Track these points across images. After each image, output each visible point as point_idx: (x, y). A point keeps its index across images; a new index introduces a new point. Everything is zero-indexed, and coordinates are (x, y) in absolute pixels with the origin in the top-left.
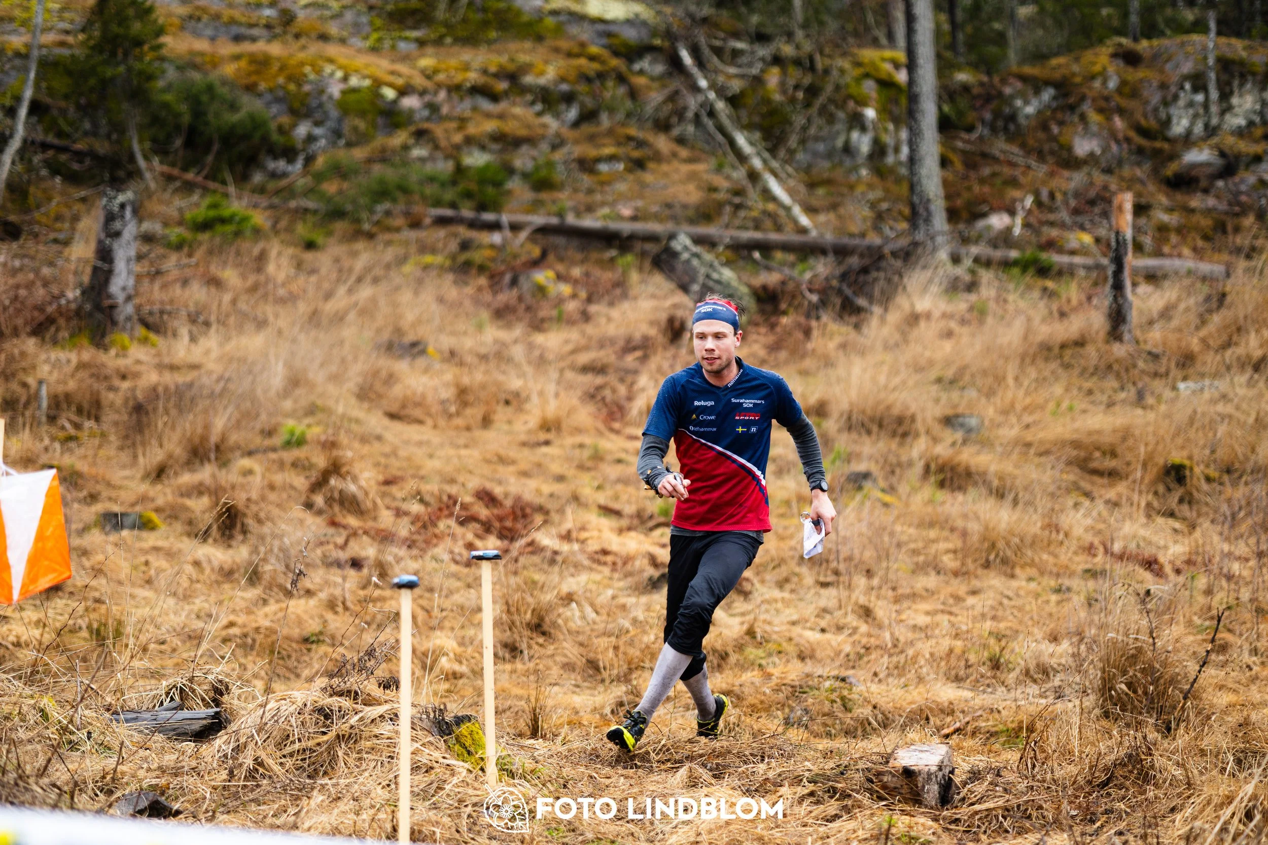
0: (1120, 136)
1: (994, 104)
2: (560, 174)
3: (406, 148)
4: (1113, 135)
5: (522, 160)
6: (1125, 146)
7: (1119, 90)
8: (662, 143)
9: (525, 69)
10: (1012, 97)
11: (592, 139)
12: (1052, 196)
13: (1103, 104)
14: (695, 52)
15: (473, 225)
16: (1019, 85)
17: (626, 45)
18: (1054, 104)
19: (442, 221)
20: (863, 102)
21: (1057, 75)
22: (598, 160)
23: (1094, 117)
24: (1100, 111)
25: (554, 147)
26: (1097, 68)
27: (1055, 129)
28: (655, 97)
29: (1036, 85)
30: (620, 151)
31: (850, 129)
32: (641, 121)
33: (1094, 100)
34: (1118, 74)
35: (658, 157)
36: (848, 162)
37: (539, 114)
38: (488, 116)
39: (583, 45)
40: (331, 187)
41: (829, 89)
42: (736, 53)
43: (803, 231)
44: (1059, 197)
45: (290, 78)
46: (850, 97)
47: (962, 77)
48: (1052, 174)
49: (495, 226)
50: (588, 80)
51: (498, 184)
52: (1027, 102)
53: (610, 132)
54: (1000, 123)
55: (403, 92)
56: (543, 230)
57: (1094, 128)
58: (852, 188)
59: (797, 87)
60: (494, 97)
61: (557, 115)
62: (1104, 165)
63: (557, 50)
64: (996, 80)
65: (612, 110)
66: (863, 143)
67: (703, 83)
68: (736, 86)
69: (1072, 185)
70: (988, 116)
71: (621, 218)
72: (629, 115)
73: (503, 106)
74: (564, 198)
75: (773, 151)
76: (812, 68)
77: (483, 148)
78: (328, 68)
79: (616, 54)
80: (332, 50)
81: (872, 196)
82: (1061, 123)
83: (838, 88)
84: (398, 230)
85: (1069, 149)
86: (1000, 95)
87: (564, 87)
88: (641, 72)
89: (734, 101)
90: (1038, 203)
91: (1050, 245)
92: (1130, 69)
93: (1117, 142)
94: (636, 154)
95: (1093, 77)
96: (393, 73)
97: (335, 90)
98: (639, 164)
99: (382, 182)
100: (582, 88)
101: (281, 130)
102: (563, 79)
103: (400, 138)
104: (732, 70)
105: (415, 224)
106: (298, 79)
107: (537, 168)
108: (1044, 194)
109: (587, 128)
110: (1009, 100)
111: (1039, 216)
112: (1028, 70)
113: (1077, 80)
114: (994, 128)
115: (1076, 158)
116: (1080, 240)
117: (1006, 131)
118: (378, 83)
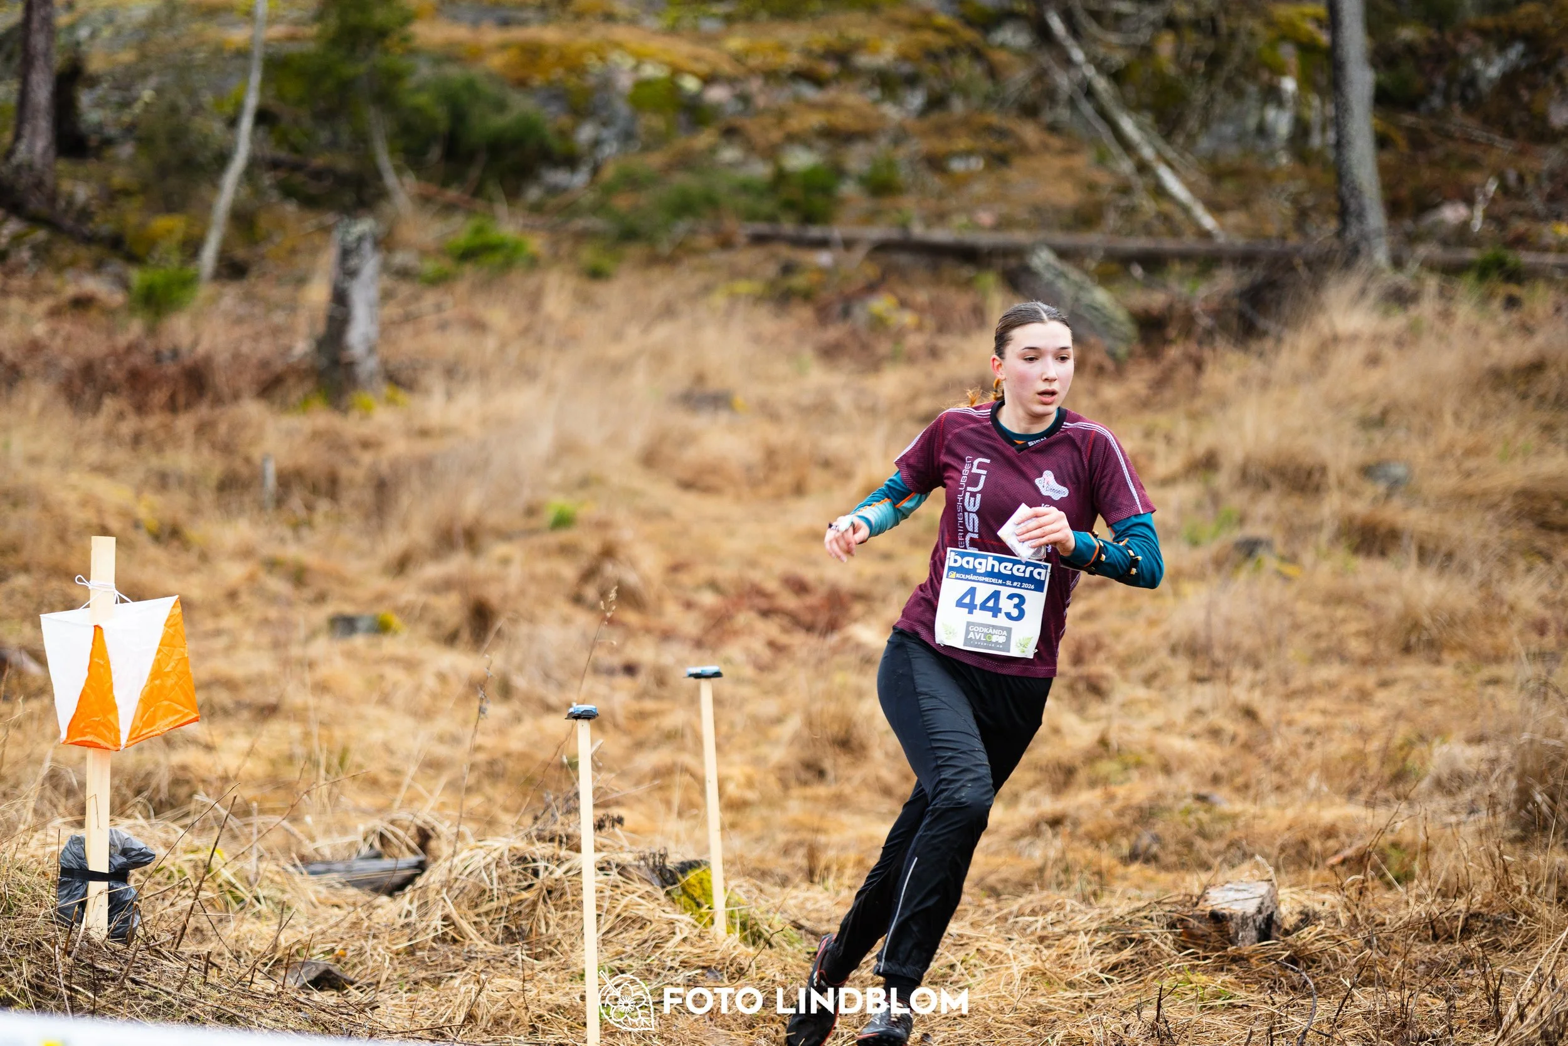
1: (1448, 66)
2: (903, 174)
5: (857, 159)
8: (1030, 132)
9: (858, 46)
10: (1470, 56)
11: (942, 130)
12: (1521, 179)
14: (1068, 18)
15: (799, 242)
16: (1478, 41)
17: (982, 12)
18: (1523, 65)
19: (759, 240)
20: (1279, 71)
21: (1527, 26)
22: (950, 155)
25: (897, 142)
27: (1525, 95)
28: (1019, 76)
29: (1502, 39)
30: (980, 144)
31: (1264, 104)
32: (1003, 106)
35: (1024, 150)
36: (1262, 146)
37: (876, 102)
38: (813, 106)
39: (927, 14)
40: (622, 202)
41: (1236, 57)
42: (1119, 17)
43: (1206, 235)
44: (1530, 181)
45: (569, 70)
46: (1264, 64)
47: (1407, 33)
48: (1521, 153)
49: (823, 244)
50: (932, 55)
51: (826, 190)
52: (1488, 62)
53: (965, 123)
54: (1455, 90)
55: (709, 80)
56: (882, 247)
58: (1268, 178)
59: (1197, 55)
60: (818, 81)
61: (899, 102)
63: (895, 22)
64: (1449, 36)
65: (966, 94)
66: (1281, 122)
67: (1078, 55)
68: (1119, 58)
69: (1545, 166)
70: (1440, 82)
71: (978, 227)
72: (988, 99)
73: (830, 94)
74: (909, 204)
75: (1167, 137)
76: (1214, 31)
77: (808, 146)
78: (615, 56)
79: (970, 22)
80: (620, 32)
81: (1294, 187)
82: (1533, 87)
83: (1247, 55)
84: (704, 252)
85: (1544, 118)
86: (1454, 54)
87: (907, 68)
88: (1002, 46)
89: (1117, 77)
90: (1504, 188)
91: (1520, 241)
94: (998, 147)
96: (697, 59)
97: (625, 82)
98: (999, 160)
99: (683, 193)
100: (928, 67)
101: (561, 134)
102: (904, 57)
103: (704, 139)
104: (1114, 38)
105: (726, 243)
106: (577, 69)
107: (876, 169)
108: (1512, 177)
109: (935, 117)
110: (1467, 61)
111: (1504, 206)
112: (1488, 22)
113: (1553, 32)
114: (1447, 97)
115: (1553, 130)
116: (1557, 233)
117: (1463, 98)
118: (677, 72)
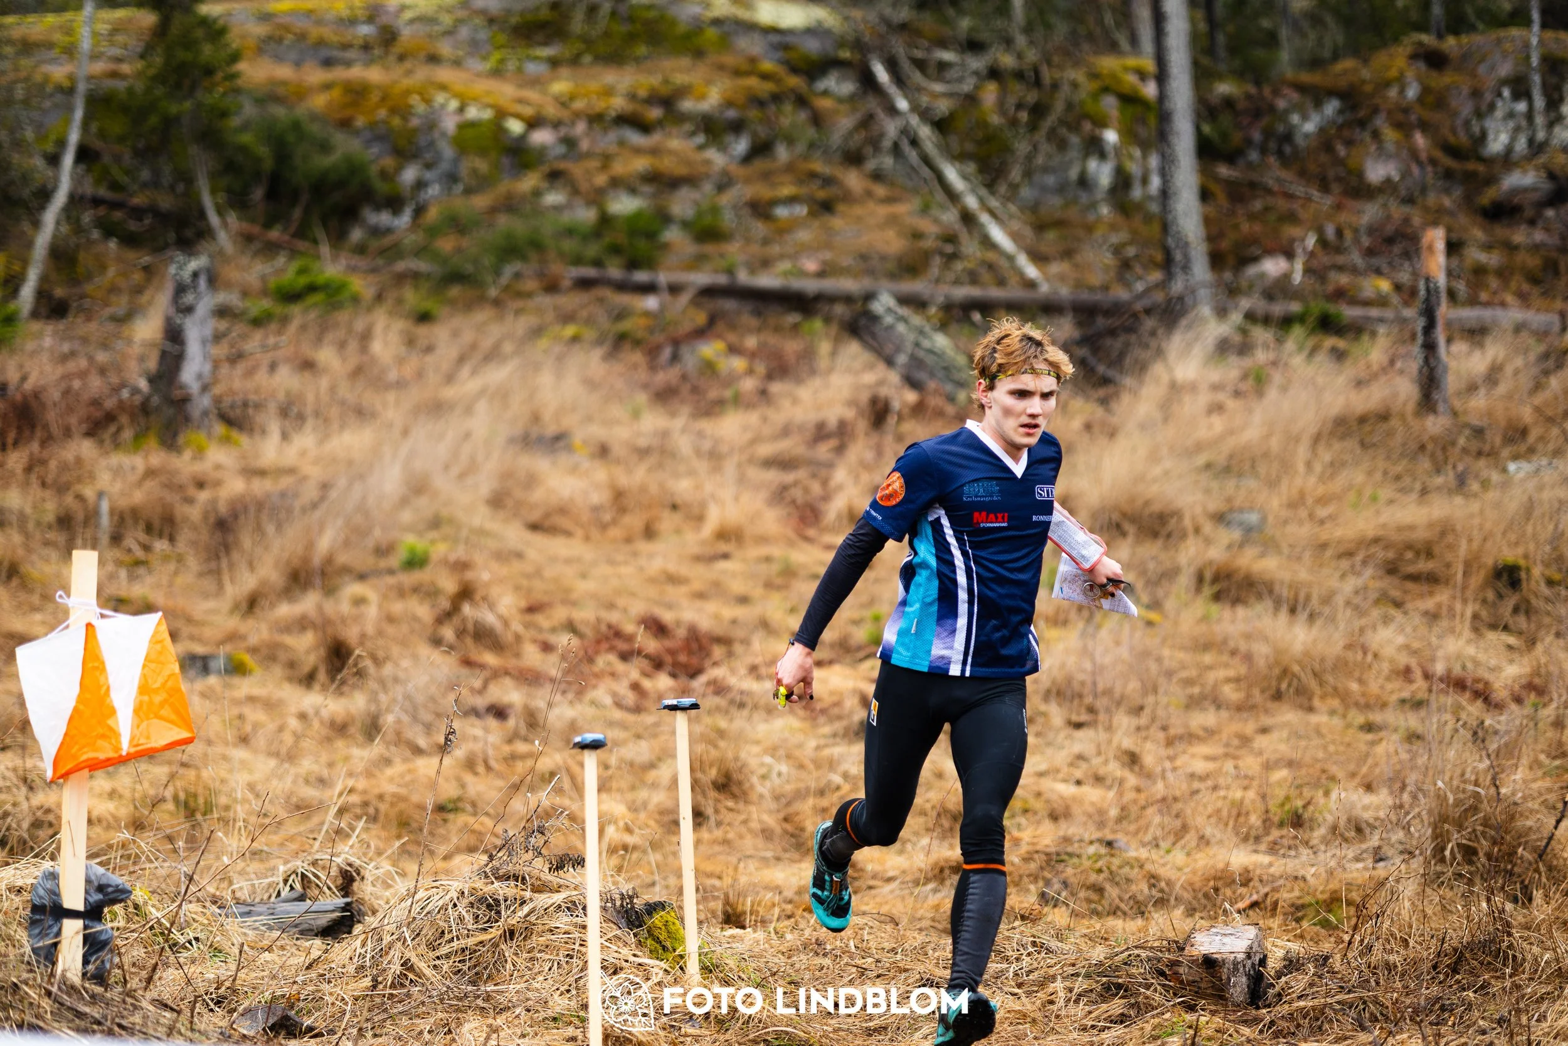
0: (1423, 156)
1: (1265, 121)
2: (728, 219)
3: (537, 193)
4: (1414, 154)
5: (682, 204)
6: (1429, 169)
7: (1421, 100)
8: (853, 180)
9: (683, 91)
10: (1287, 112)
11: (766, 176)
12: (1339, 233)
13: (1400, 117)
14: (892, 66)
15: (622, 287)
16: (1295, 96)
17: (806, 59)
18: (1340, 120)
19: (584, 284)
20: (1102, 123)
21: (1343, 83)
22: (775, 202)
23: (1390, 135)
24: (1398, 126)
25: (721, 188)
26: (1393, 73)
27: (1341, 150)
28: (844, 123)
29: (1316, 96)
30: (803, 191)
31: (1086, 155)
32: (827, 153)
33: (1389, 112)
34: (1419, 79)
35: (848, 197)
36: (1084, 198)
37: (701, 148)
38: (638, 151)
39: (753, 60)
40: (446, 244)
41: (1059, 107)
42: (943, 66)
43: (1031, 285)
44: (1348, 235)
45: (393, 111)
46: (1087, 116)
47: (1224, 88)
48: (1339, 207)
49: (649, 289)
50: (760, 103)
51: (651, 235)
52: (1305, 118)
53: (790, 168)
54: (1272, 145)
55: (533, 123)
56: (709, 292)
57: (1390, 147)
58: (1090, 229)
59: (1019, 106)
60: (645, 128)
61: (723, 148)
62: (1403, 193)
63: (721, 68)
64: (1267, 91)
65: (790, 141)
66: (1103, 173)
67: (903, 104)
68: (943, 107)
69: (1363, 220)
70: (1257, 136)
71: (803, 274)
72: (812, 146)
73: (655, 138)
74: (734, 250)
75: (991, 186)
76: (1038, 83)
77: (633, 191)
78: (440, 98)
79: (794, 70)
80: (444, 74)
81: (1115, 239)
82: (1349, 143)
83: (1070, 106)
84: (529, 295)
85: (1360, 174)
86: (1272, 109)
87: (731, 114)
88: (826, 93)
89: (941, 125)
90: (1323, 242)
91: (1340, 294)
92: (1434, 74)
93: (1420, 163)
94: (821, 194)
95: (1387, 84)
96: (521, 101)
97: (450, 124)
98: (826, 207)
99: (509, 236)
100: (753, 114)
101: (384, 175)
102: (729, 104)
103: (529, 182)
104: (938, 87)
105: (552, 287)
106: (402, 111)
107: (700, 214)
108: (1330, 231)
109: (759, 164)
110: (1284, 116)
111: (1325, 259)
112: (1306, 77)
113: (1368, 88)
114: (1264, 151)
115: (1369, 186)
116: (1377, 288)
117: (1280, 153)
118: (501, 114)
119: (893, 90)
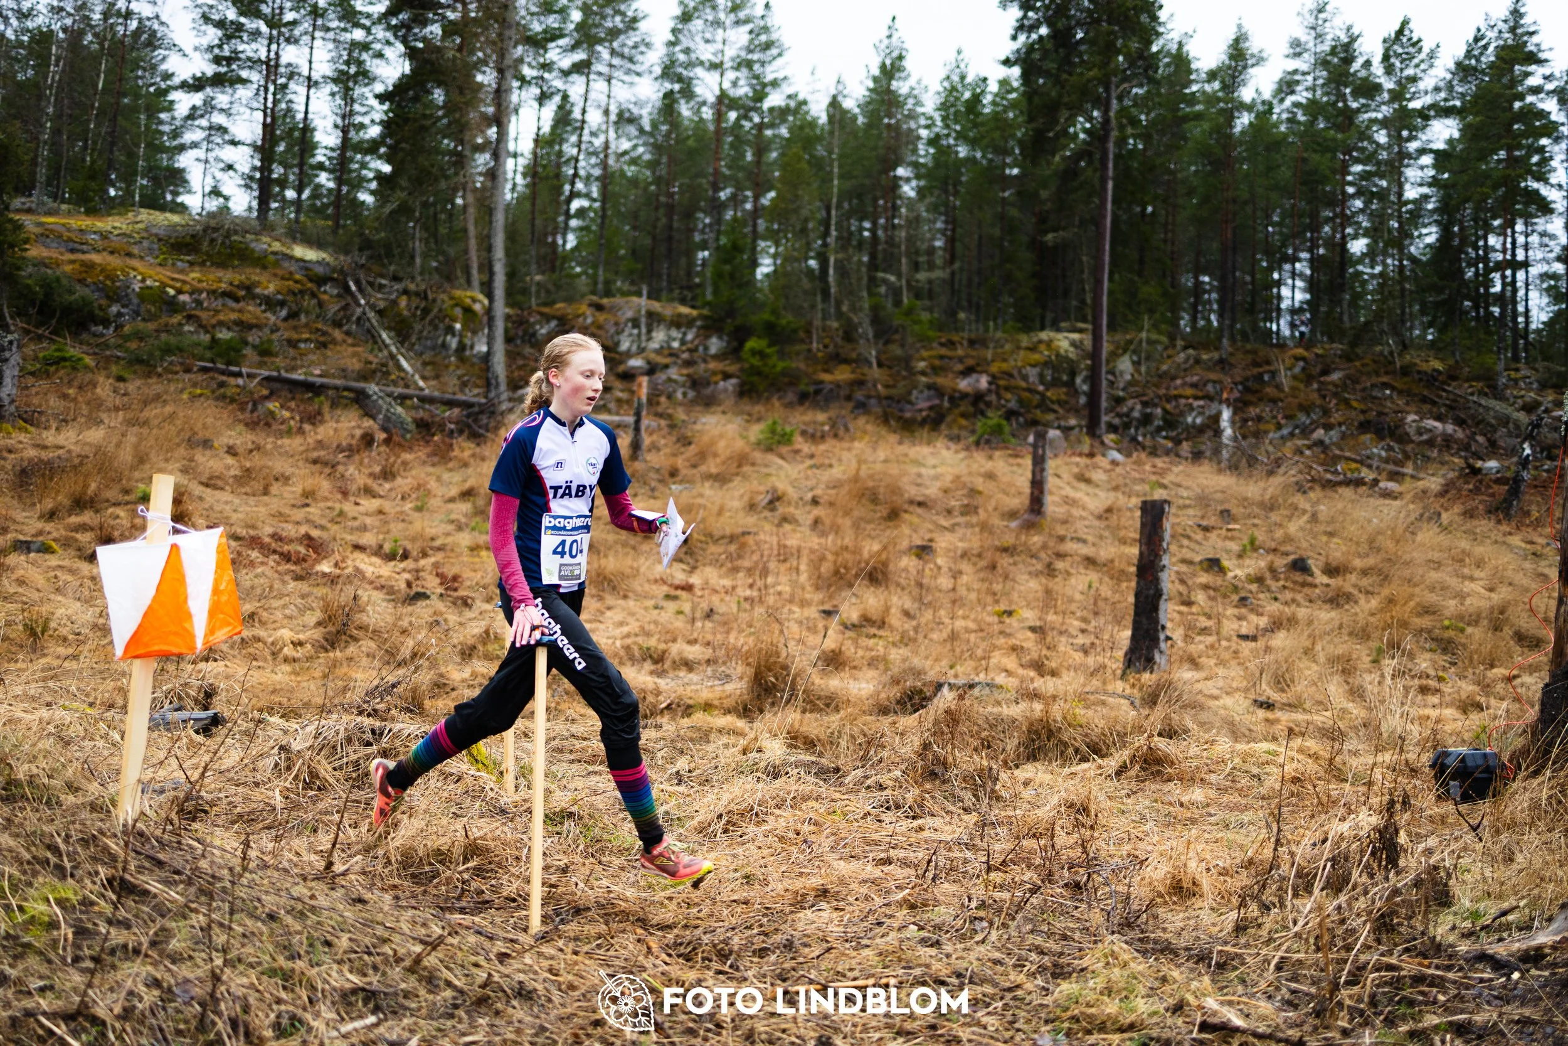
1: (524, 327)
2: (276, 347)
3: (180, 324)
5: (253, 338)
7: (593, 324)
8: (337, 334)
9: (257, 284)
10: (534, 323)
11: (295, 328)
14: (358, 283)
15: (223, 373)
17: (316, 275)
19: (205, 370)
20: (455, 320)
22: (299, 341)
25: (272, 332)
26: (581, 311)
28: (333, 308)
30: (313, 337)
31: (446, 334)
32: (325, 322)
35: (334, 342)
36: (444, 353)
37: (264, 311)
38: (233, 310)
39: (291, 273)
40: (133, 345)
41: (436, 310)
42: (381, 286)
43: (422, 389)
45: (107, 277)
46: (446, 316)
49: (239, 375)
50: (294, 294)
51: (238, 351)
53: (306, 325)
54: (527, 338)
55: (179, 292)
56: (268, 379)
58: (447, 367)
59: (417, 308)
60: (237, 300)
61: (274, 313)
63: (275, 275)
64: (526, 313)
65: (307, 313)
66: (453, 343)
67: (363, 302)
68: (382, 305)
71: (312, 375)
72: (318, 317)
73: (242, 304)
74: (279, 361)
75: (402, 343)
76: (426, 298)
77: (229, 329)
78: (132, 274)
79: (311, 280)
80: (135, 263)
81: (459, 372)
83: (440, 310)
84: (176, 373)
86: (528, 321)
87: (280, 297)
88: (325, 292)
89: (380, 313)
92: (599, 313)
94: (322, 339)
95: (578, 316)
96: (173, 279)
97: (137, 287)
98: (324, 345)
99: (167, 344)
100: (290, 298)
101: (100, 307)
102: (279, 292)
103: (176, 319)
104: (379, 296)
105: (188, 370)
106: (113, 278)
107: (262, 343)
109: (292, 322)
110: (533, 325)
112: (542, 309)
113: (571, 317)
114: (523, 340)
118: (164, 285)
119: (359, 296)
